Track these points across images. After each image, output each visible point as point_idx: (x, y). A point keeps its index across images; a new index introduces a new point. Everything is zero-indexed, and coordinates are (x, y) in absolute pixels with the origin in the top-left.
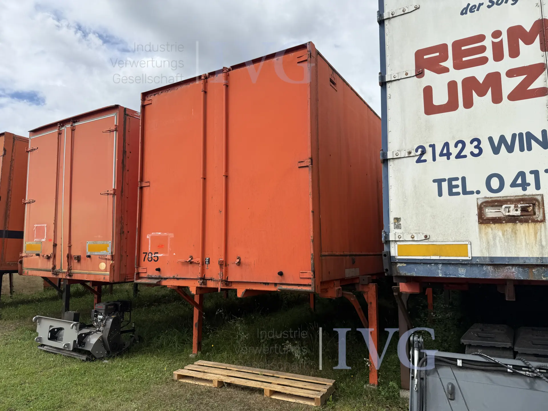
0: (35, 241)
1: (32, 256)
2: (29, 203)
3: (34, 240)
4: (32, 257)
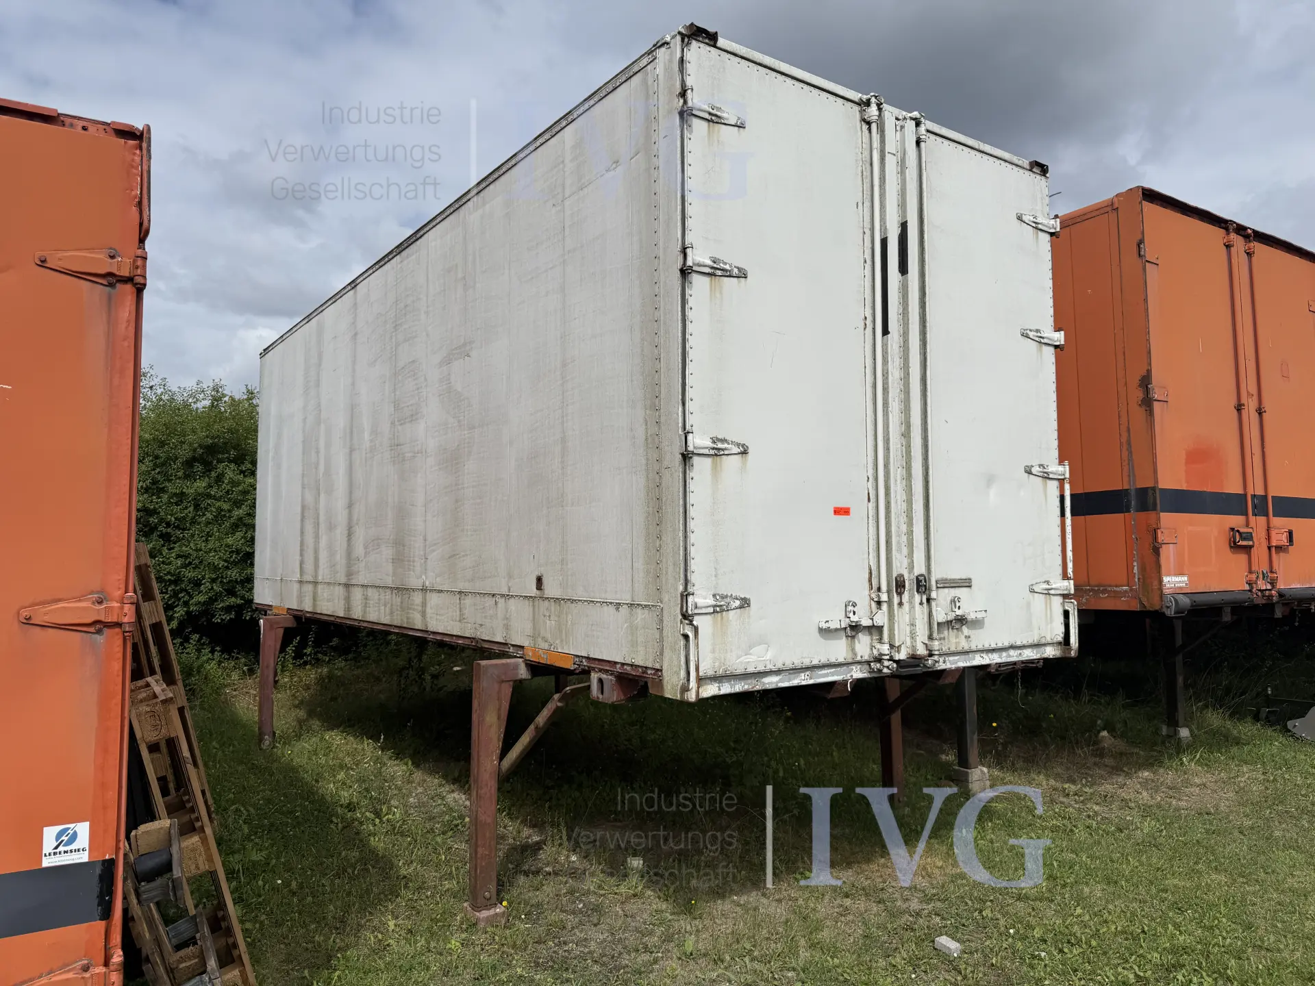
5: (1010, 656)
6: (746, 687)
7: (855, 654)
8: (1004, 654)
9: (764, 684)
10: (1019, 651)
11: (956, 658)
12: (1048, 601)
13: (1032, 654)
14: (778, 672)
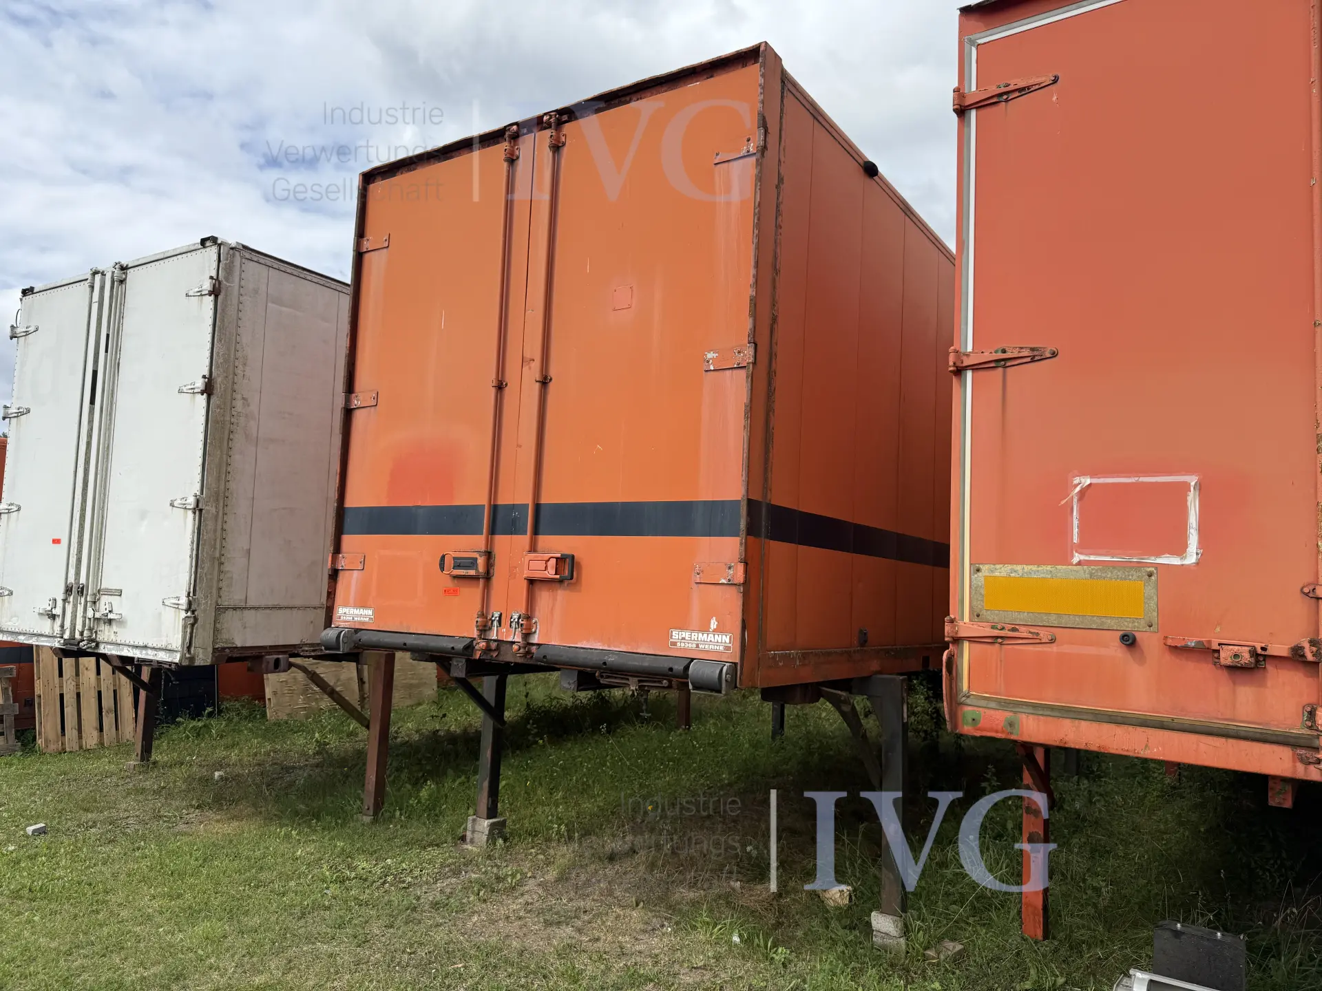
0: (1079, 563)
1: (1052, 641)
2: (1002, 363)
3: (1075, 560)
4: (1054, 648)
5: (147, 654)
6: (12, 639)
7: (54, 632)
8: (144, 652)
9: (18, 639)
10: (156, 652)
11: (112, 647)
12: (178, 613)
13: (165, 657)
14: (24, 634)
